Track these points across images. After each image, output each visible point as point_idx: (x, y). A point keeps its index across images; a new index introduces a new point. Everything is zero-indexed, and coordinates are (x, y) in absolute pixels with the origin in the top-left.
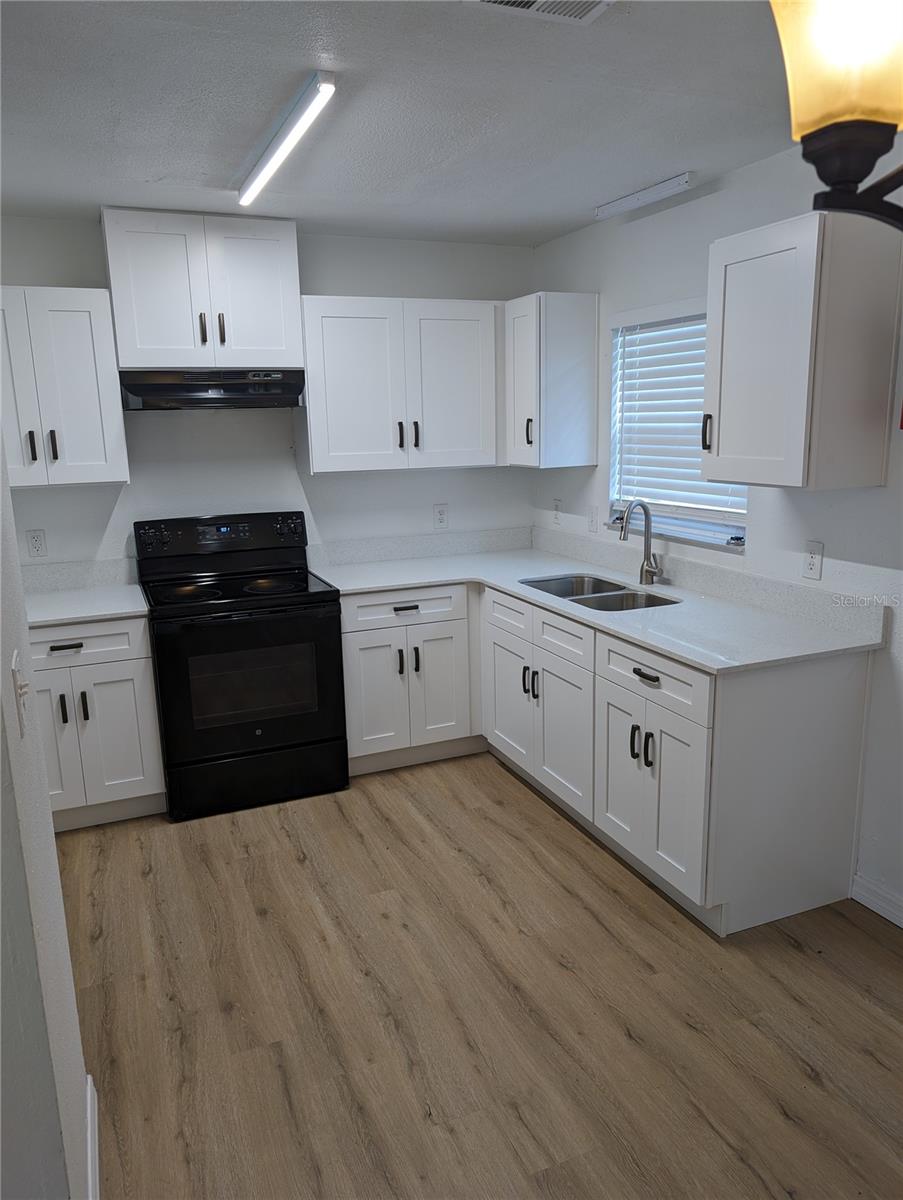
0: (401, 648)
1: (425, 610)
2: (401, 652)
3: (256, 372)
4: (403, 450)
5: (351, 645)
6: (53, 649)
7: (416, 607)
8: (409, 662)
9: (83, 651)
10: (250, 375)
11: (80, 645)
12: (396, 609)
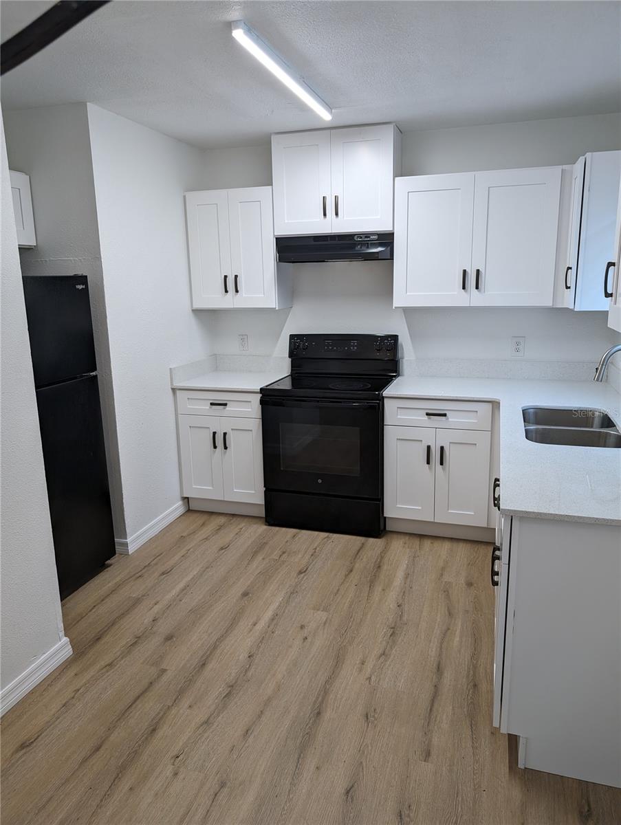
0: (429, 444)
1: (453, 419)
2: (429, 447)
3: (360, 235)
4: (466, 292)
5: (391, 436)
6: (212, 404)
7: (445, 415)
8: (436, 456)
9: (228, 408)
10: (355, 237)
11: (225, 405)
12: (427, 414)
